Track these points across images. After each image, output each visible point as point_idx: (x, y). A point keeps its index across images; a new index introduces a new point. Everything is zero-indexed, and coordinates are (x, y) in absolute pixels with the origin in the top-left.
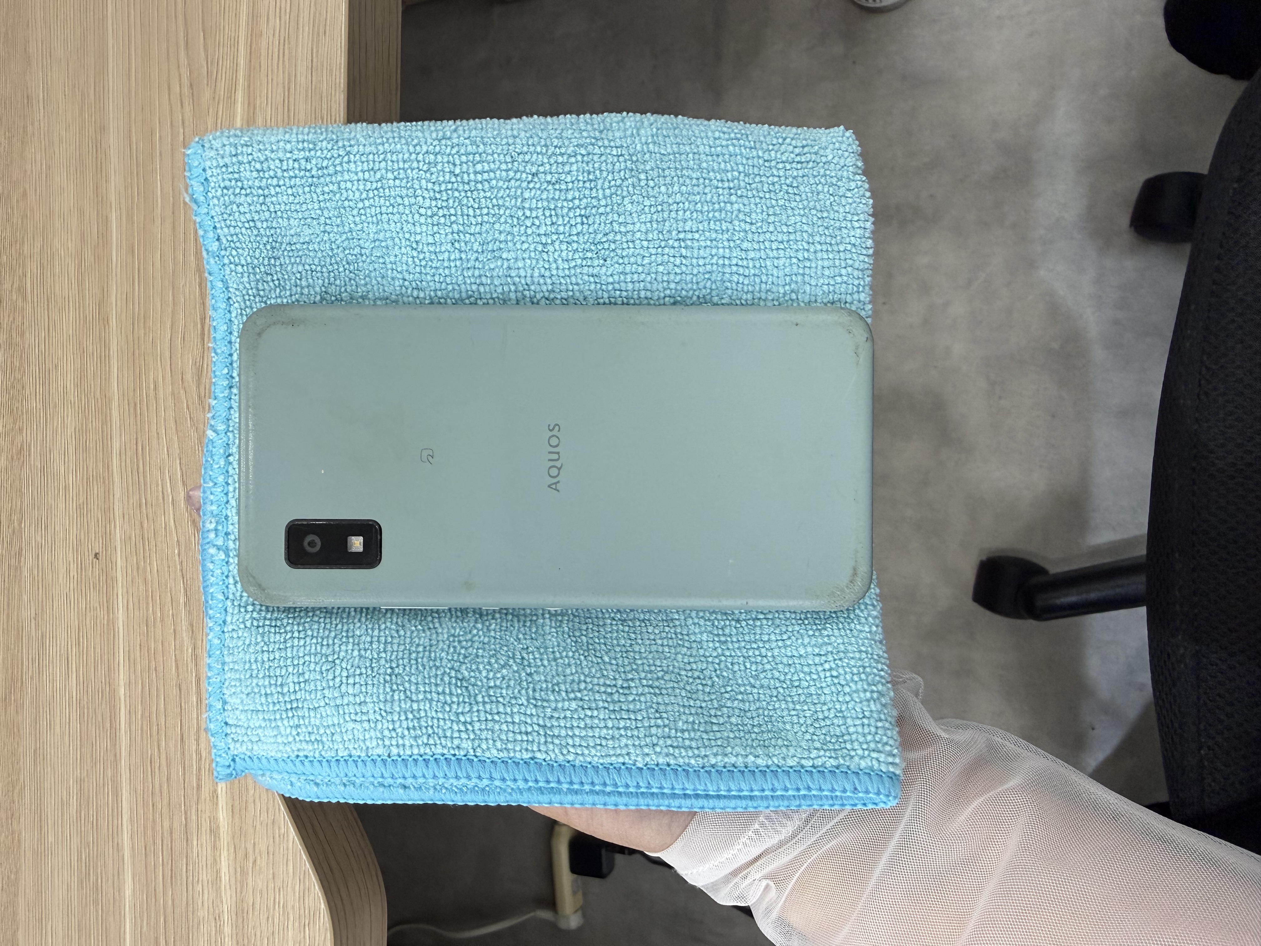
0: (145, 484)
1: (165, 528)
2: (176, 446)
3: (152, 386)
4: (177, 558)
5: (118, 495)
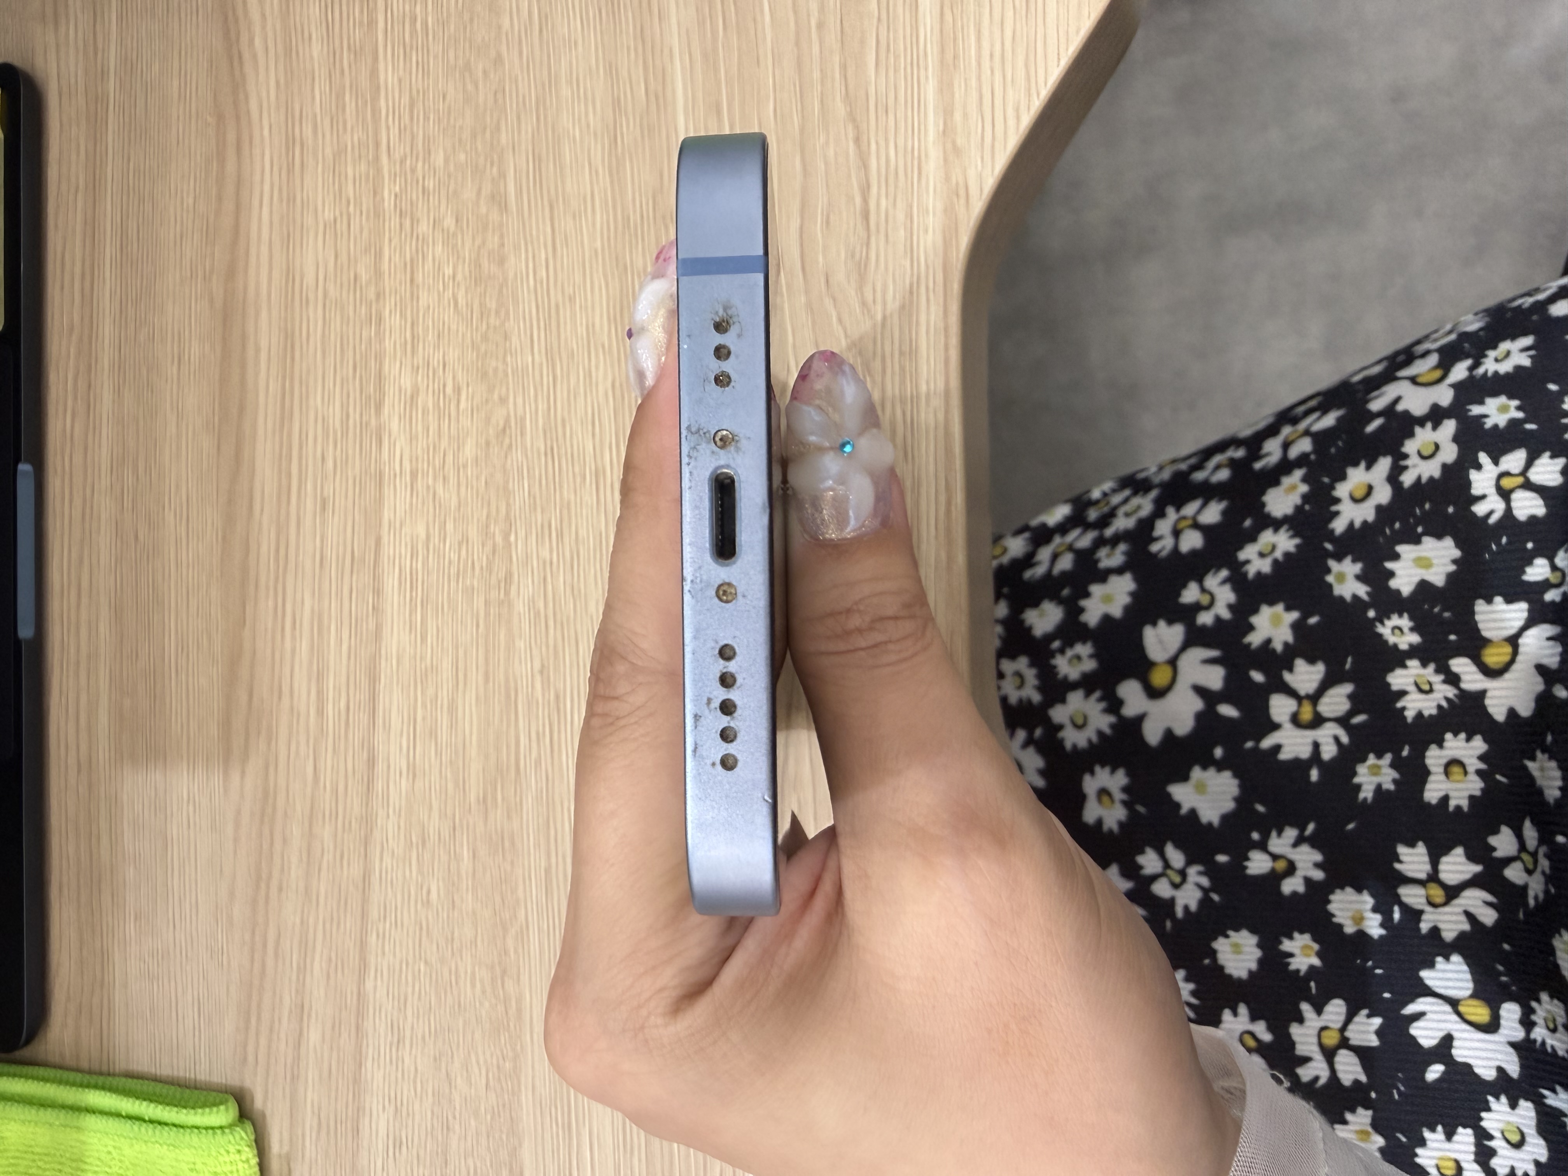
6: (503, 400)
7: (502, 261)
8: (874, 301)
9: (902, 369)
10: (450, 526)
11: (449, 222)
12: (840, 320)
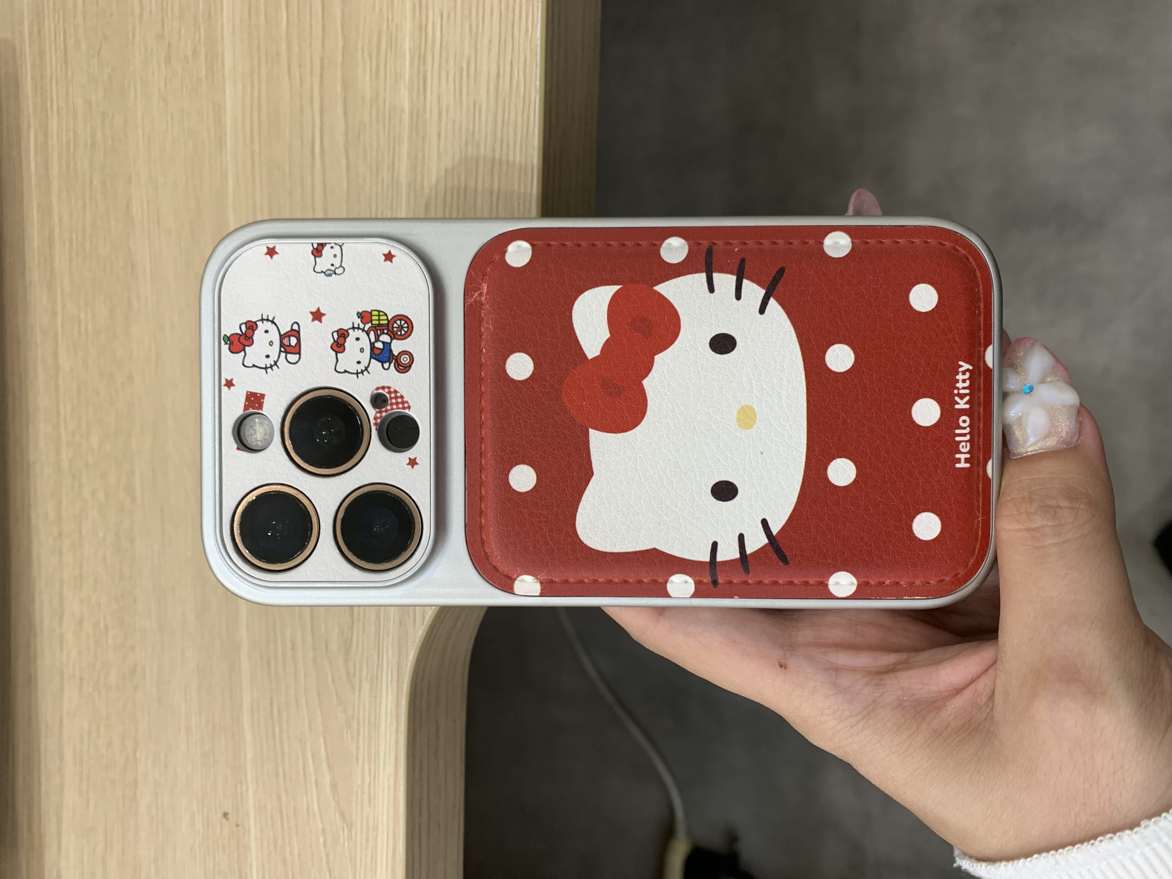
0: (283, 753)
1: (308, 810)
2: (319, 720)
3: (289, 645)
4: (322, 848)
5: (250, 755)
6: (133, 648)
7: (132, 541)
8: (354, 675)
9: (370, 736)
10: (102, 729)
11: (101, 495)
12: (333, 681)
